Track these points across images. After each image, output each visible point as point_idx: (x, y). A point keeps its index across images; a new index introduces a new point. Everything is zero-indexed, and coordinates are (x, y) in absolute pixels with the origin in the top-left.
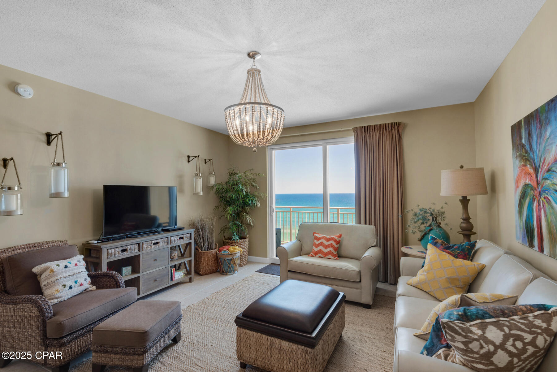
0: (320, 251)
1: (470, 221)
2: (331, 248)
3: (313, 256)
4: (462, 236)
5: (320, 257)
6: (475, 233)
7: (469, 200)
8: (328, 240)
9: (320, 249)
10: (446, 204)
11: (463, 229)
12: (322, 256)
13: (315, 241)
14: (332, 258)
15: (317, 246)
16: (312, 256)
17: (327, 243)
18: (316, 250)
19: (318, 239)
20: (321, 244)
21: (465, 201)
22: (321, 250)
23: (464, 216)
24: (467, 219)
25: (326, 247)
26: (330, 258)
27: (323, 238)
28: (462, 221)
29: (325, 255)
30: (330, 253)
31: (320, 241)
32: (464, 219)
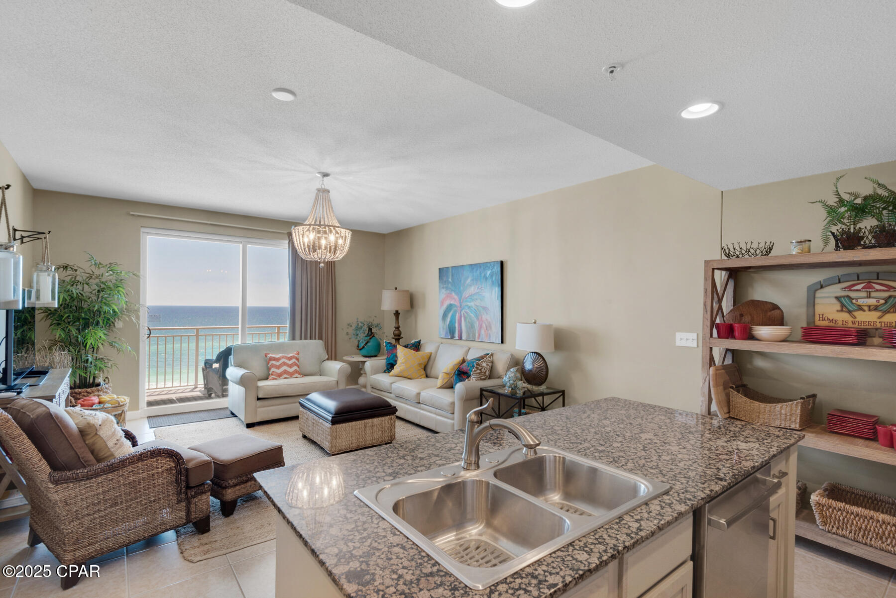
0: (285, 372)
1: (400, 329)
2: (284, 366)
3: (276, 379)
4: (394, 340)
5: (285, 378)
6: (402, 338)
7: (399, 313)
8: (290, 359)
9: (283, 369)
10: (376, 317)
11: (395, 335)
12: (287, 376)
13: (272, 362)
14: (299, 376)
15: (278, 367)
16: (274, 379)
17: (290, 362)
18: (279, 371)
19: (277, 360)
20: (284, 364)
21: (397, 314)
22: (285, 370)
23: (397, 326)
24: (398, 328)
25: (290, 366)
26: (297, 377)
27: (283, 357)
28: (394, 329)
29: (291, 375)
30: (296, 372)
31: (281, 362)
32: (396, 328)
